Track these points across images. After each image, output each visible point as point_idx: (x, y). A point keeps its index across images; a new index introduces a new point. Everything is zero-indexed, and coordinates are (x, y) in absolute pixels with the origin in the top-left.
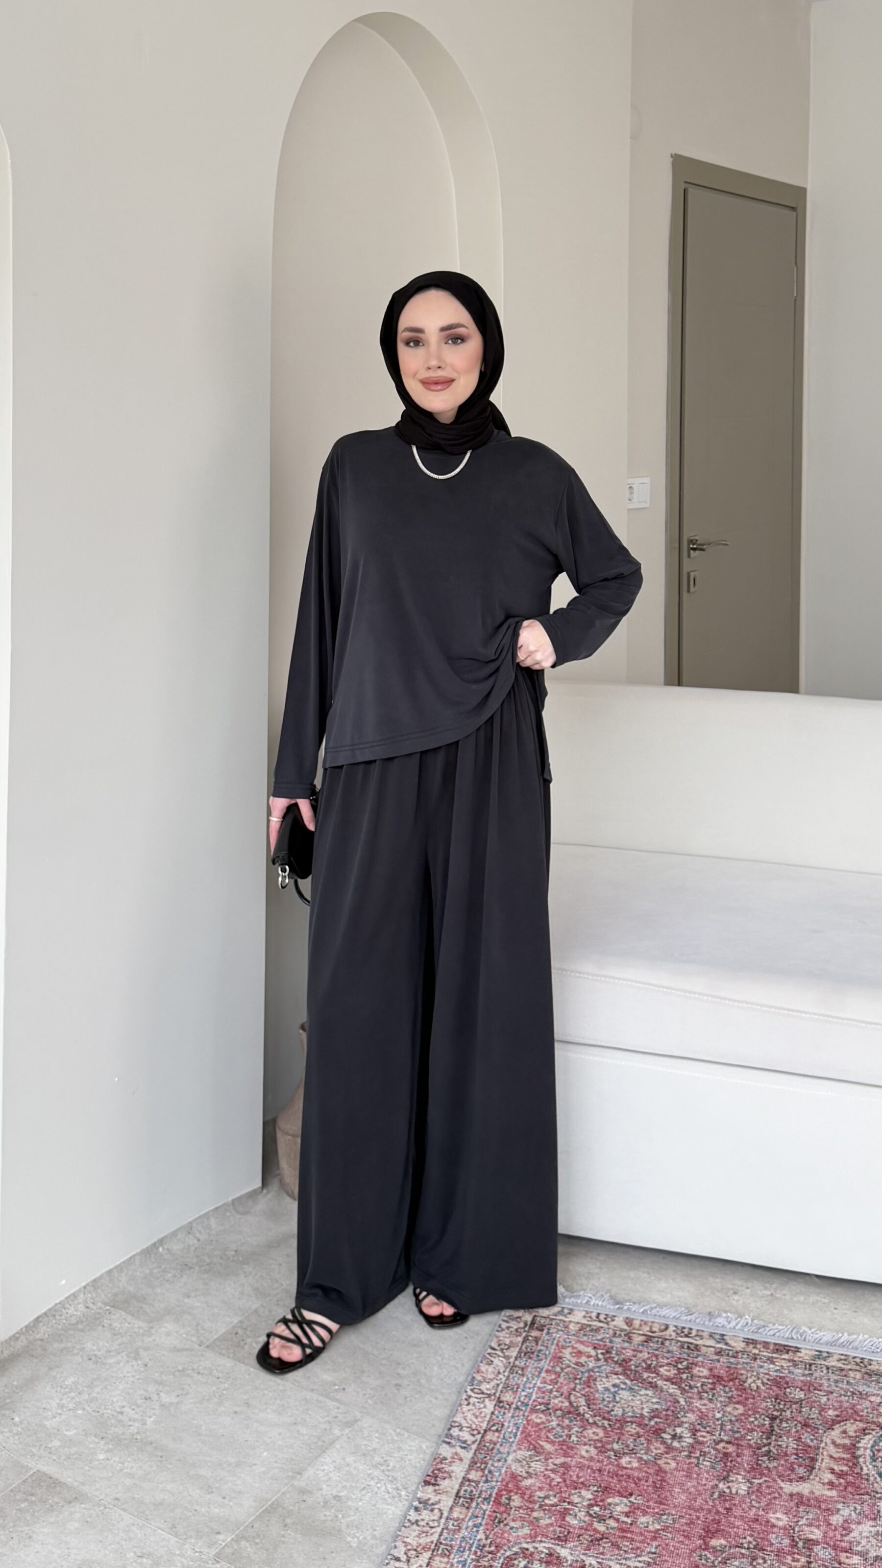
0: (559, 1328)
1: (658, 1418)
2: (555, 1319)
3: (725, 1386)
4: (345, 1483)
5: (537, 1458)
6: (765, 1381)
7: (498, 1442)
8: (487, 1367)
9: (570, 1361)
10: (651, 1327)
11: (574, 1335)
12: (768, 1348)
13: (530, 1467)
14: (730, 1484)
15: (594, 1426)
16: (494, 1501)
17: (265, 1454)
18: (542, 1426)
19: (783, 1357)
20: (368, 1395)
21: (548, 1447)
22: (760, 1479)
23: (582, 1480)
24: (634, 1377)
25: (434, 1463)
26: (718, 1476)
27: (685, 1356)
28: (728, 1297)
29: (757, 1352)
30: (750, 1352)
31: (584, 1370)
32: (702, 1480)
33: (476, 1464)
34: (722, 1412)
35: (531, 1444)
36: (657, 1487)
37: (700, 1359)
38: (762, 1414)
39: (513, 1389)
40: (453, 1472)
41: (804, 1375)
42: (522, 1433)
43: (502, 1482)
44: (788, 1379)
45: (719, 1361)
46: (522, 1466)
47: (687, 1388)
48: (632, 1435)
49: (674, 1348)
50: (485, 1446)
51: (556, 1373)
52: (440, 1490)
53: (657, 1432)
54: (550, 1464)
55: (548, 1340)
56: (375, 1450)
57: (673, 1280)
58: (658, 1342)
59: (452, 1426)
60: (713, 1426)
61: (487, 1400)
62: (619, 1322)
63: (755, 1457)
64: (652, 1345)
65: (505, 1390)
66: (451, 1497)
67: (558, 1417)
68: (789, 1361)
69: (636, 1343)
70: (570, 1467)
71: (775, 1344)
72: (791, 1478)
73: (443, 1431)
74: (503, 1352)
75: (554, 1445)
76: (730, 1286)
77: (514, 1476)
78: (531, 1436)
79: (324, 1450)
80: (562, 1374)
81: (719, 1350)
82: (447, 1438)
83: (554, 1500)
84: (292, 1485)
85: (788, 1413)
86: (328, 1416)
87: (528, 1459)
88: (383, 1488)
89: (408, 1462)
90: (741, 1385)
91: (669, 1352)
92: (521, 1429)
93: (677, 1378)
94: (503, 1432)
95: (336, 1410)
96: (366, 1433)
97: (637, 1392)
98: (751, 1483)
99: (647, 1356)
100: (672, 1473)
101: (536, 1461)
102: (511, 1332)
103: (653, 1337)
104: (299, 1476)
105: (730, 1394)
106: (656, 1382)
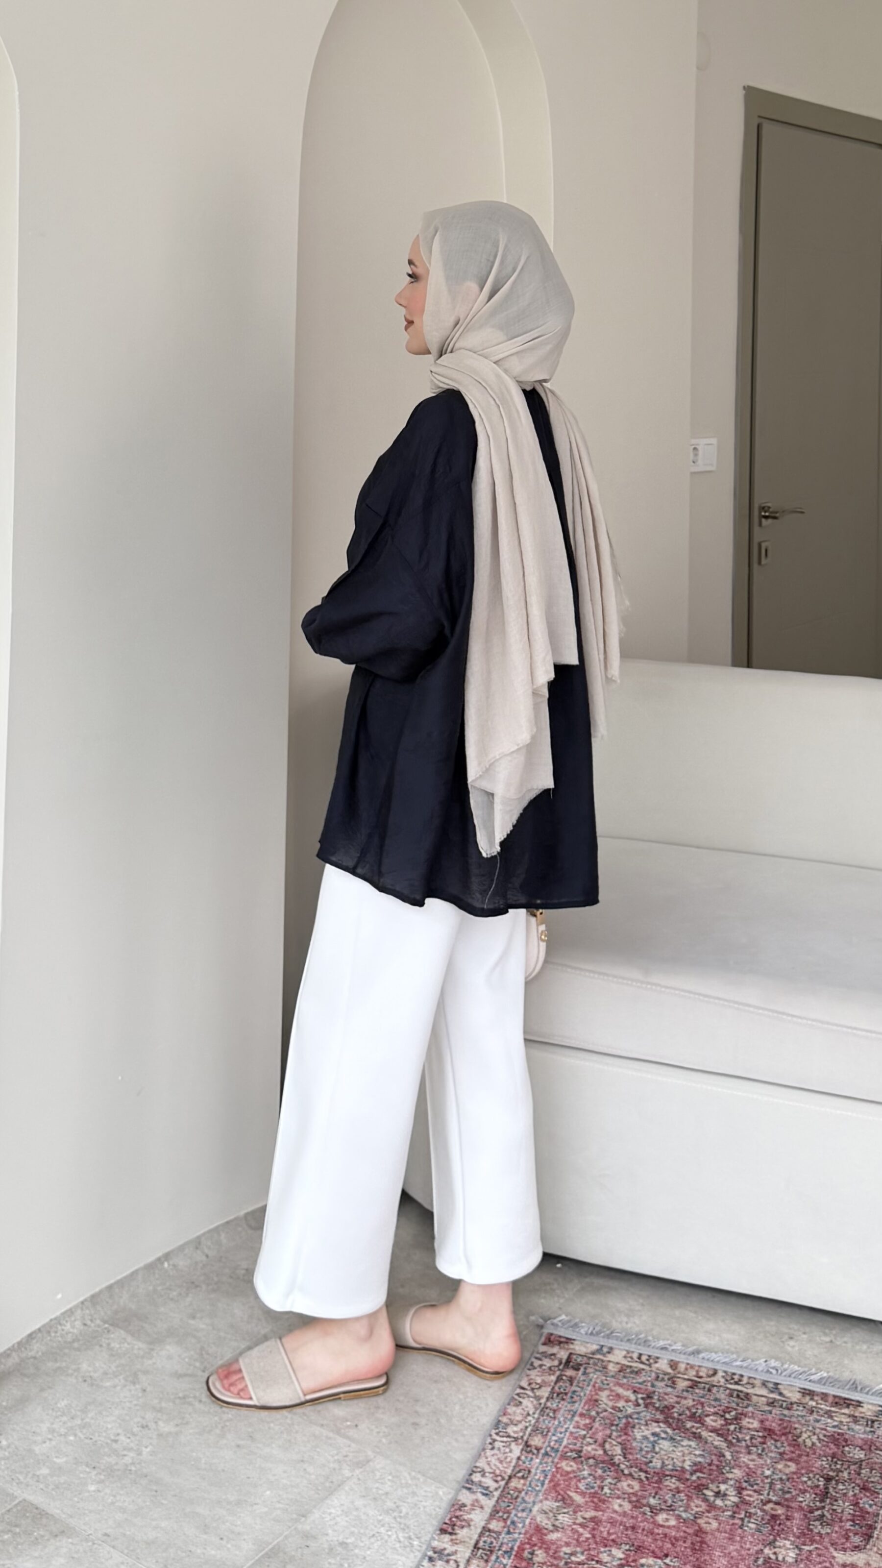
0: (597, 1368)
1: (701, 1472)
2: (592, 1358)
3: (776, 1441)
4: (353, 1529)
5: (565, 1510)
6: (821, 1437)
7: (523, 1490)
8: (514, 1409)
9: (606, 1404)
10: (697, 1372)
11: (613, 1377)
12: (826, 1401)
13: (557, 1520)
14: (776, 1550)
15: (629, 1477)
16: (516, 1556)
17: (268, 1493)
18: (572, 1475)
19: (843, 1411)
20: (381, 1434)
21: (578, 1499)
22: (812, 1545)
23: (613, 1537)
24: (677, 1426)
25: (453, 1509)
26: (764, 1540)
27: (734, 1405)
28: (783, 1342)
29: (814, 1404)
30: (807, 1404)
31: (621, 1416)
32: (745, 1544)
33: (498, 1512)
34: (771, 1469)
35: (559, 1494)
36: (695, 1549)
37: (750, 1409)
38: (818, 1474)
39: (542, 1433)
40: (472, 1520)
41: (865, 1432)
42: (550, 1482)
43: (525, 1534)
44: (847, 1437)
45: (771, 1412)
46: (549, 1519)
47: (734, 1441)
48: (670, 1490)
49: (722, 1395)
50: (509, 1494)
51: (590, 1417)
52: (457, 1539)
53: (700, 1488)
54: (579, 1518)
55: (584, 1381)
56: (387, 1493)
57: (723, 1321)
58: (704, 1388)
59: (474, 1472)
60: (761, 1485)
61: (513, 1444)
62: (663, 1365)
63: (807, 1521)
64: (697, 1391)
65: (534, 1433)
66: (468, 1547)
67: (591, 1466)
68: (849, 1416)
69: (681, 1388)
70: (601, 1521)
71: (835, 1397)
72: (846, 1547)
73: (464, 1476)
74: (533, 1392)
75: (584, 1498)
76: (786, 1331)
77: (539, 1529)
78: (559, 1485)
79: (331, 1492)
80: (598, 1419)
81: (771, 1401)
82: (468, 1484)
83: (581, 1558)
84: (295, 1529)
85: (845, 1474)
86: (337, 1454)
87: (555, 1511)
88: (394, 1536)
89: (422, 1509)
90: (795, 1440)
91: (716, 1400)
92: (549, 1477)
93: (723, 1429)
94: (529, 1479)
95: (347, 1449)
96: (378, 1474)
97: (678, 1442)
98: (800, 1550)
99: (690, 1403)
100: (712, 1534)
101: (564, 1513)
102: (544, 1370)
103: (700, 1382)
104: (303, 1519)
105: (782, 1450)
106: (700, 1433)
